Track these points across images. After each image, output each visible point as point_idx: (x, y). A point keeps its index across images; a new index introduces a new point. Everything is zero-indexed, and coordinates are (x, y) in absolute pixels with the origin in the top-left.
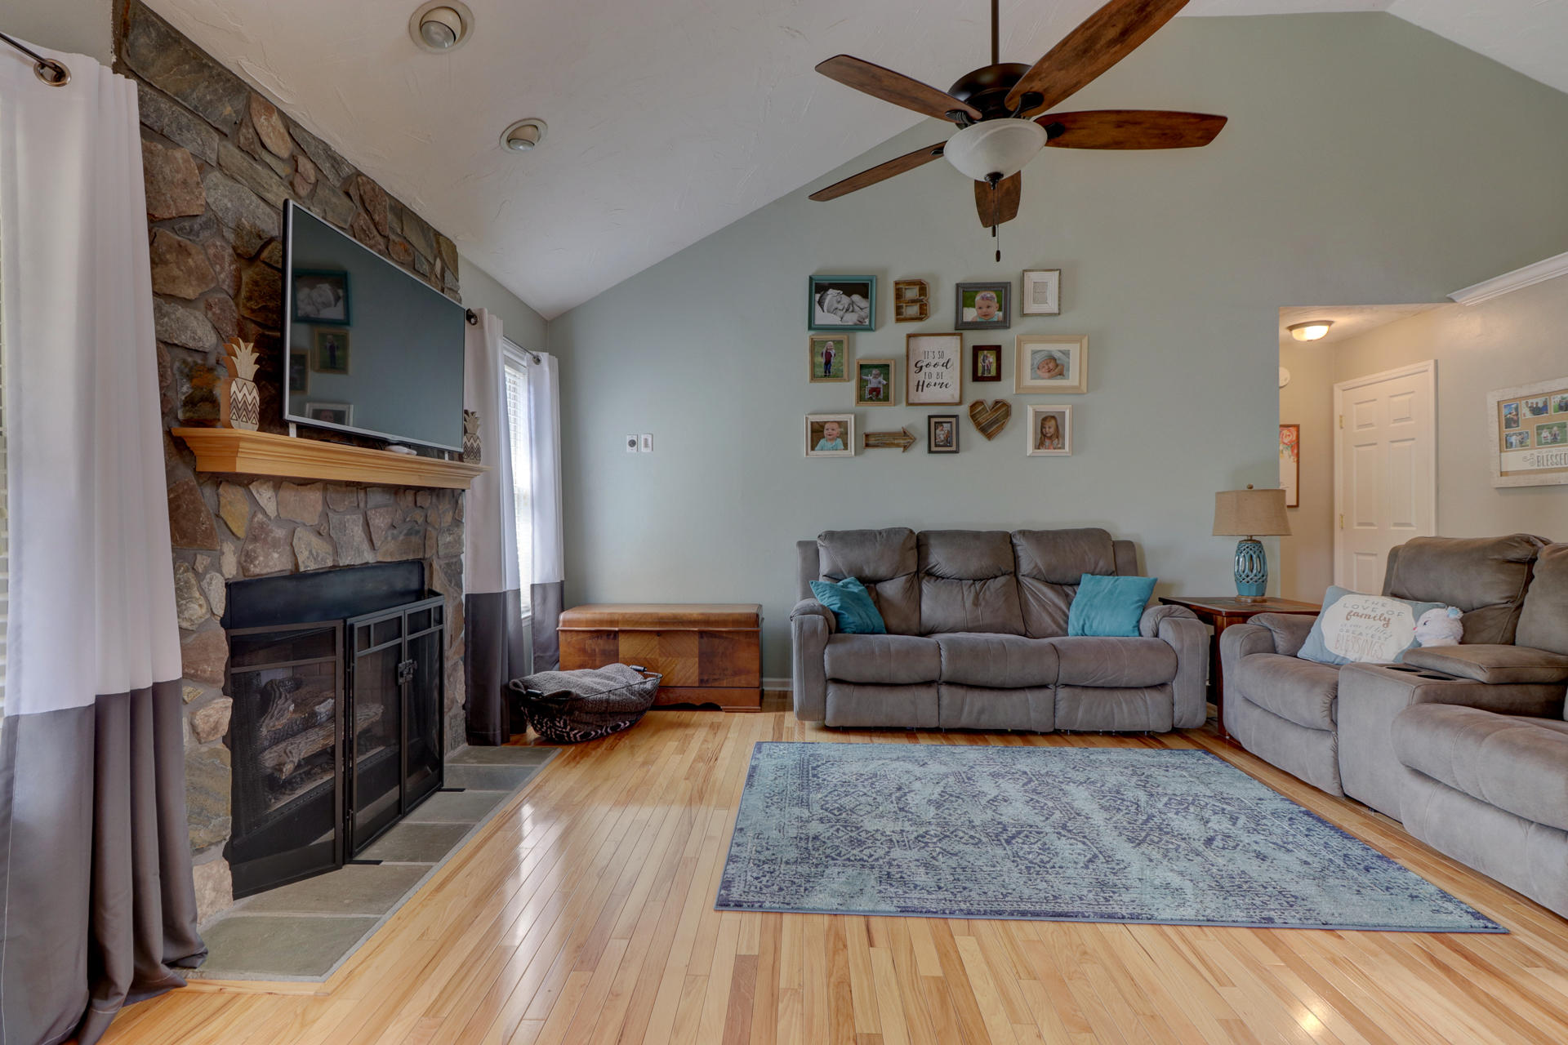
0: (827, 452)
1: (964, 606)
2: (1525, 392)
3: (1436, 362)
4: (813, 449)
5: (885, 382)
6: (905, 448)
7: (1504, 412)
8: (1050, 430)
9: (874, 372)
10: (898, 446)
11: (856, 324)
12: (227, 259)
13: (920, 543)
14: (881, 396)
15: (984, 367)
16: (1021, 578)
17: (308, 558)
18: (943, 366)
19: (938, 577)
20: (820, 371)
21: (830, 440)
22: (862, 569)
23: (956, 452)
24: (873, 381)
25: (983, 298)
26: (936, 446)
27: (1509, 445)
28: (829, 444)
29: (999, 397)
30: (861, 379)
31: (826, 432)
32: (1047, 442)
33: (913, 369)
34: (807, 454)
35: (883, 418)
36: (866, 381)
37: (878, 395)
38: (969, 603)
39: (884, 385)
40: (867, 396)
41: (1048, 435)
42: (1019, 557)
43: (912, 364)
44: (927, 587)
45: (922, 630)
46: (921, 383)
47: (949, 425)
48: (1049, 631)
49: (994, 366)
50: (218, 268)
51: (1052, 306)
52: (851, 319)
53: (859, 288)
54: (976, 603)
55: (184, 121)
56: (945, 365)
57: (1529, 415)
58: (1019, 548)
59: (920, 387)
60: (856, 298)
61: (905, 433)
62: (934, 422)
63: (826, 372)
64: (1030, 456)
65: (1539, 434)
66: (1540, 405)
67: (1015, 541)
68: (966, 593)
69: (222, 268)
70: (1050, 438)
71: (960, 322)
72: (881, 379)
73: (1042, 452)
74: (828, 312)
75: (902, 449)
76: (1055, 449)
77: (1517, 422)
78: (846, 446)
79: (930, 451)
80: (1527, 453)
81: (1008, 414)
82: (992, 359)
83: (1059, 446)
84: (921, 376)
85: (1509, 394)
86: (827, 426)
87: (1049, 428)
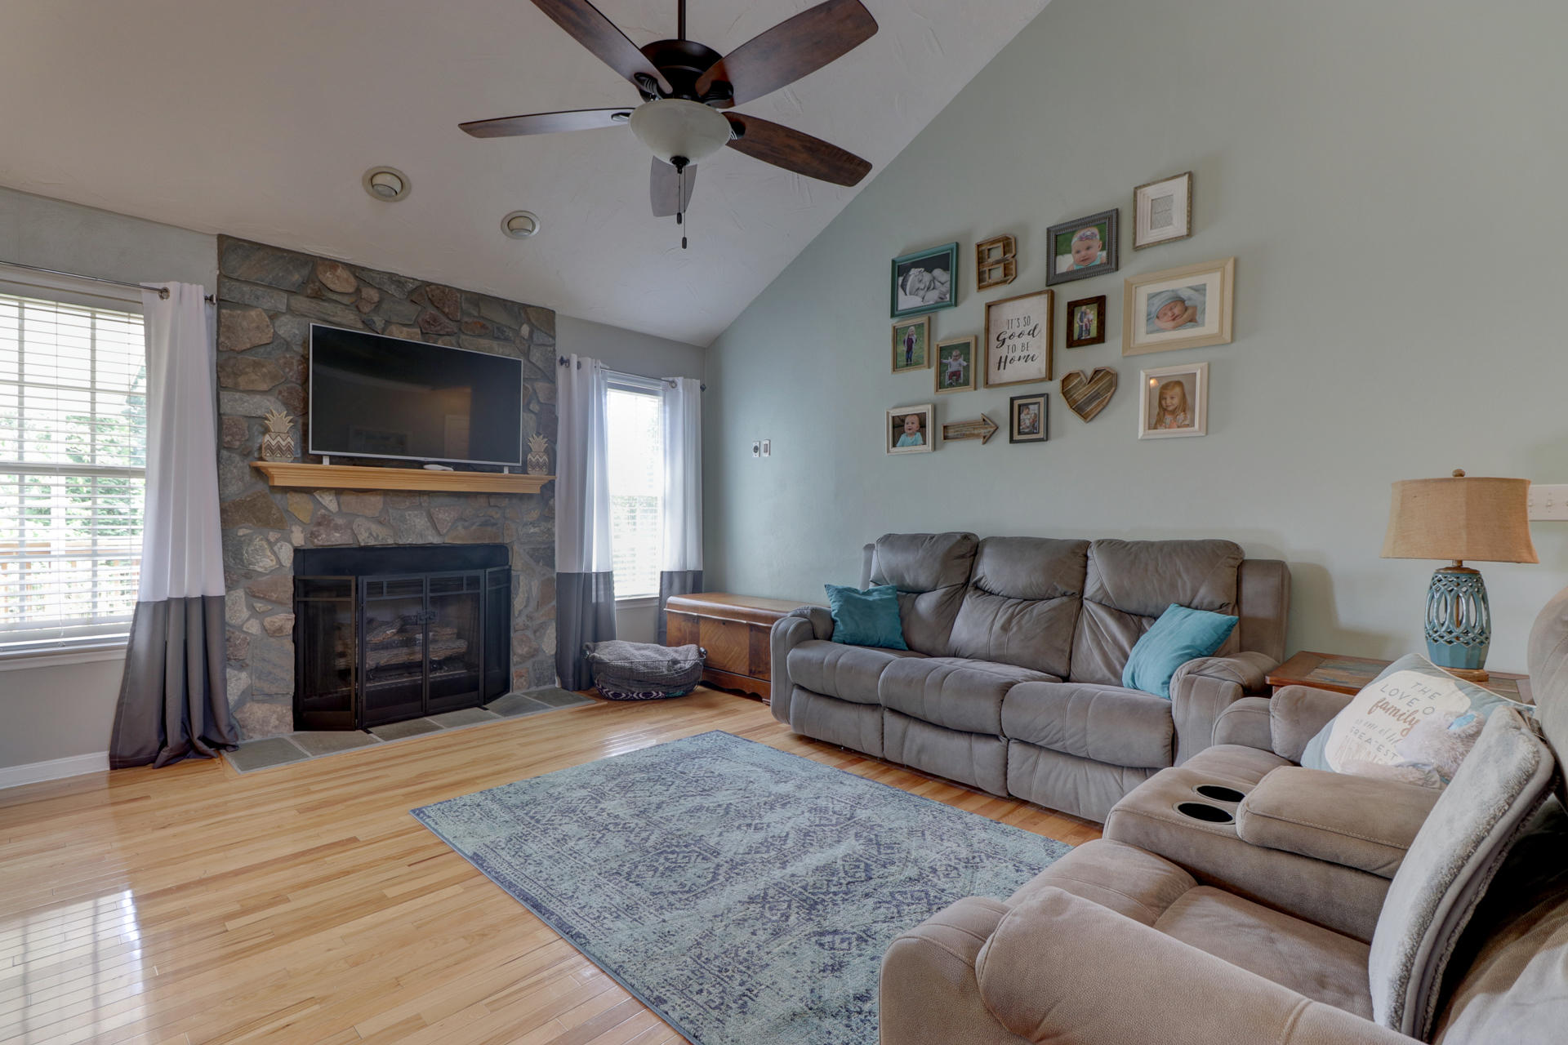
1: (992, 628)
4: (894, 445)
5: (965, 364)
6: (986, 439)
8: (1173, 402)
9: (954, 353)
10: (978, 436)
11: (937, 303)
12: (295, 363)
14: (961, 381)
15: (1081, 327)
16: (1083, 601)
17: (369, 537)
18: (1029, 334)
19: (982, 591)
20: (902, 360)
21: (911, 434)
23: (1046, 439)
24: (954, 364)
25: (1081, 239)
26: (1020, 433)
28: (910, 439)
29: (1099, 366)
30: (941, 363)
31: (906, 426)
32: (1168, 419)
33: (994, 342)
34: (888, 451)
35: (966, 404)
36: (946, 365)
38: (998, 627)
39: (964, 367)
40: (947, 382)
41: (1171, 408)
42: (1088, 575)
43: (993, 337)
44: (969, 603)
45: (947, 649)
46: (1003, 360)
47: (1036, 406)
49: (1095, 324)
50: (287, 370)
51: (1179, 226)
52: (932, 297)
54: (1006, 628)
55: (259, 293)
56: (1032, 333)
58: (1091, 562)
59: (1002, 364)
60: (937, 272)
61: (985, 421)
62: (1017, 407)
63: (907, 361)
64: (1142, 440)
67: (1088, 552)
68: (1001, 615)
69: (291, 370)
70: (1173, 412)
71: (1052, 275)
72: (961, 360)
73: (1161, 432)
74: (910, 294)
75: (982, 440)
76: (1179, 427)
78: (925, 443)
79: (1012, 441)
81: (1113, 385)
82: (1091, 314)
83: (1187, 422)
84: (1003, 351)
86: (907, 420)
87: (1172, 398)
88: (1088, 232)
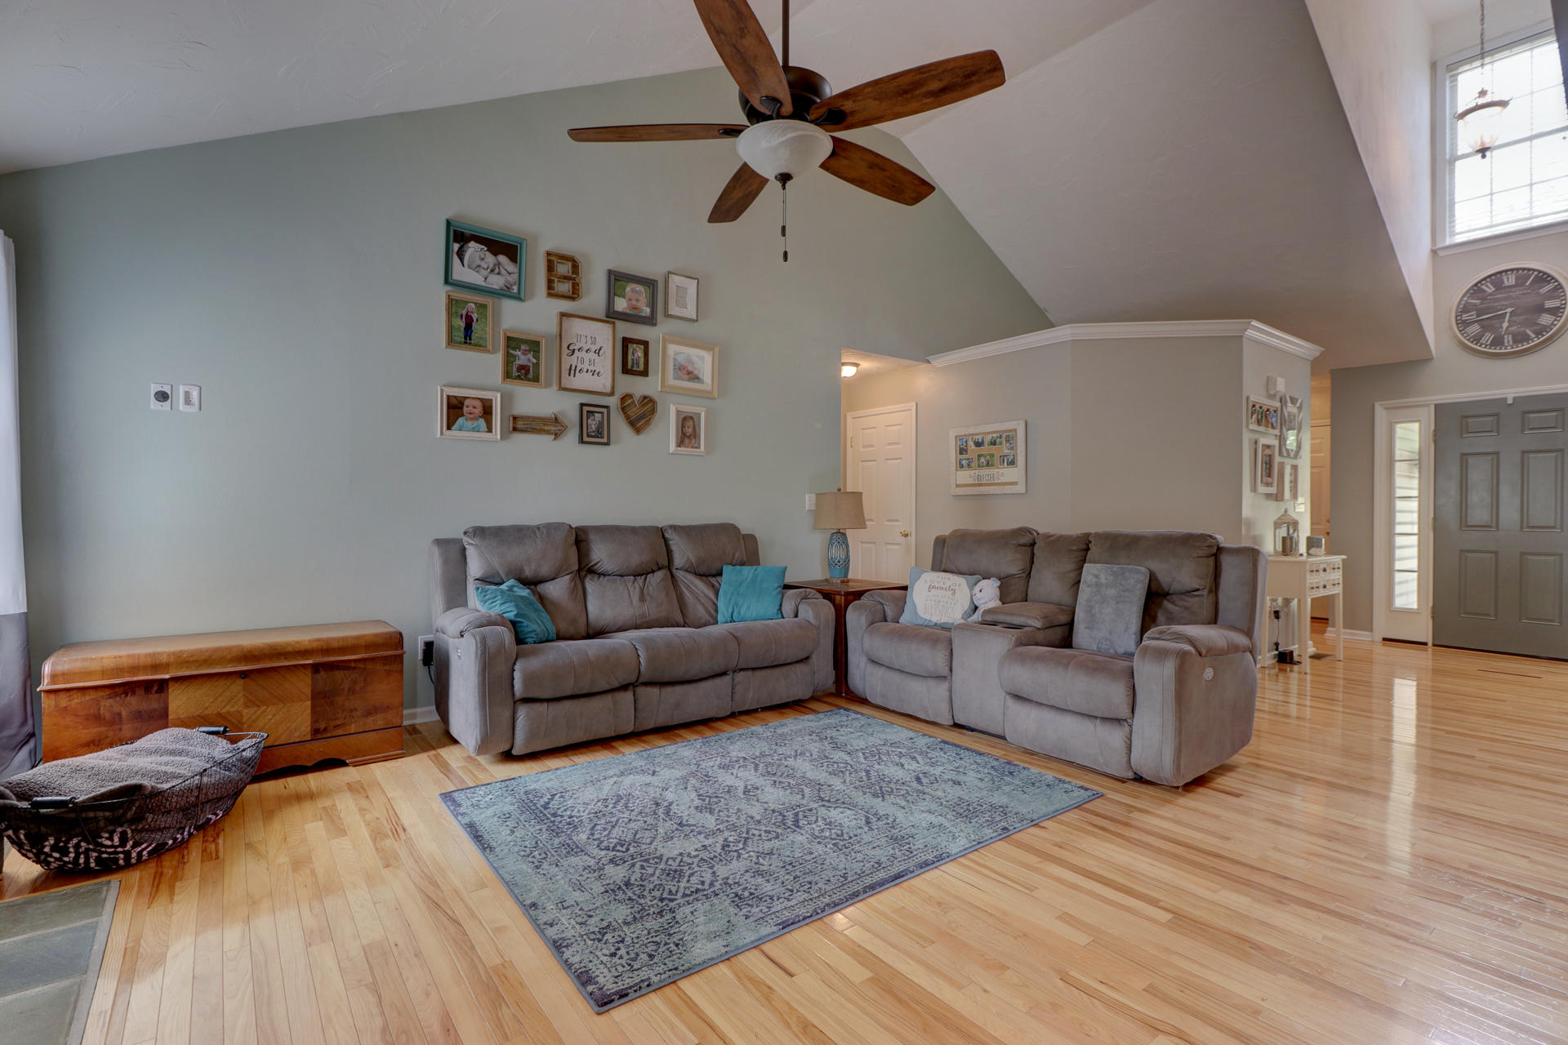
0: (466, 435)
1: (632, 602)
2: (972, 431)
3: (917, 404)
4: (449, 428)
5: (535, 361)
6: (557, 435)
7: (959, 443)
8: (689, 431)
9: (523, 347)
10: (548, 432)
11: (501, 289)
13: (580, 539)
14: (531, 376)
15: (633, 360)
16: (674, 571)
18: (595, 352)
19: (600, 575)
20: (459, 335)
21: (472, 419)
22: (522, 570)
23: (608, 444)
24: (523, 358)
25: (632, 290)
26: (588, 436)
27: (962, 466)
28: (469, 424)
29: (647, 393)
30: (508, 352)
31: (465, 409)
32: (687, 441)
33: (565, 351)
34: (442, 433)
35: (534, 400)
36: (514, 356)
37: (526, 374)
38: (636, 598)
39: (533, 364)
40: (515, 373)
41: (688, 434)
42: (671, 551)
43: (565, 346)
44: (591, 585)
45: (591, 632)
46: (573, 368)
47: (600, 415)
48: (703, 621)
49: (642, 360)
51: (690, 312)
52: (496, 282)
53: (505, 248)
54: (642, 599)
56: (598, 352)
57: (973, 447)
58: (671, 542)
59: (572, 372)
60: (502, 259)
61: (556, 420)
62: (586, 411)
63: (466, 339)
64: (672, 454)
65: (979, 460)
66: (980, 440)
67: (667, 535)
68: (631, 589)
70: (689, 437)
71: (611, 311)
72: (530, 356)
73: (682, 449)
74: (469, 267)
75: (553, 437)
76: (692, 448)
77: (966, 451)
78: (490, 430)
79: (582, 441)
80: (972, 472)
81: (653, 411)
82: (640, 354)
83: (696, 445)
84: (573, 360)
85: (962, 431)
86: (467, 402)
87: (688, 427)
88: (639, 288)
